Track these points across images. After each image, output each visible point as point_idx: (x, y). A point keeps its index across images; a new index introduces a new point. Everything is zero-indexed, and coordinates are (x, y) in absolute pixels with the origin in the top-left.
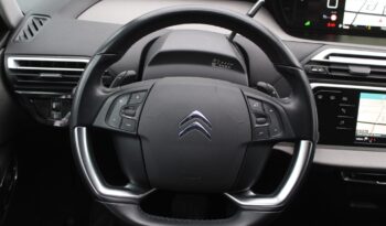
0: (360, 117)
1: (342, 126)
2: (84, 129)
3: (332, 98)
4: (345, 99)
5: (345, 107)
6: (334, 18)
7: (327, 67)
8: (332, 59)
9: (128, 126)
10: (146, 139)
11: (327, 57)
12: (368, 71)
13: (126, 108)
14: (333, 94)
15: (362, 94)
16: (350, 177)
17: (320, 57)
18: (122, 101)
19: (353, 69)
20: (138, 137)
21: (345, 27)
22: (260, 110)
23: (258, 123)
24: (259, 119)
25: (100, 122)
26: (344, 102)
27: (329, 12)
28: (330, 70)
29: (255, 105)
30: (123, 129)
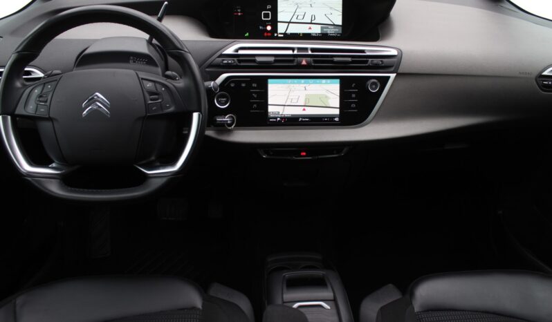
0: (270, 101)
1: (255, 109)
2: (9, 117)
3: (243, 85)
4: (254, 85)
5: (255, 93)
6: (269, 28)
7: (235, 59)
8: (241, 52)
9: (42, 111)
10: (56, 120)
11: (237, 51)
12: (272, 59)
13: (41, 96)
14: (244, 82)
15: (270, 80)
16: (268, 155)
17: (230, 51)
18: (37, 91)
19: (258, 59)
20: (50, 119)
21: (279, 35)
22: (154, 90)
23: (151, 100)
24: (152, 97)
25: (20, 110)
26: (255, 88)
27: (265, 24)
28: (239, 61)
29: (149, 85)
30: (38, 114)
